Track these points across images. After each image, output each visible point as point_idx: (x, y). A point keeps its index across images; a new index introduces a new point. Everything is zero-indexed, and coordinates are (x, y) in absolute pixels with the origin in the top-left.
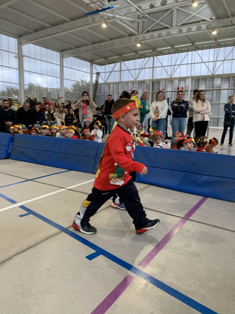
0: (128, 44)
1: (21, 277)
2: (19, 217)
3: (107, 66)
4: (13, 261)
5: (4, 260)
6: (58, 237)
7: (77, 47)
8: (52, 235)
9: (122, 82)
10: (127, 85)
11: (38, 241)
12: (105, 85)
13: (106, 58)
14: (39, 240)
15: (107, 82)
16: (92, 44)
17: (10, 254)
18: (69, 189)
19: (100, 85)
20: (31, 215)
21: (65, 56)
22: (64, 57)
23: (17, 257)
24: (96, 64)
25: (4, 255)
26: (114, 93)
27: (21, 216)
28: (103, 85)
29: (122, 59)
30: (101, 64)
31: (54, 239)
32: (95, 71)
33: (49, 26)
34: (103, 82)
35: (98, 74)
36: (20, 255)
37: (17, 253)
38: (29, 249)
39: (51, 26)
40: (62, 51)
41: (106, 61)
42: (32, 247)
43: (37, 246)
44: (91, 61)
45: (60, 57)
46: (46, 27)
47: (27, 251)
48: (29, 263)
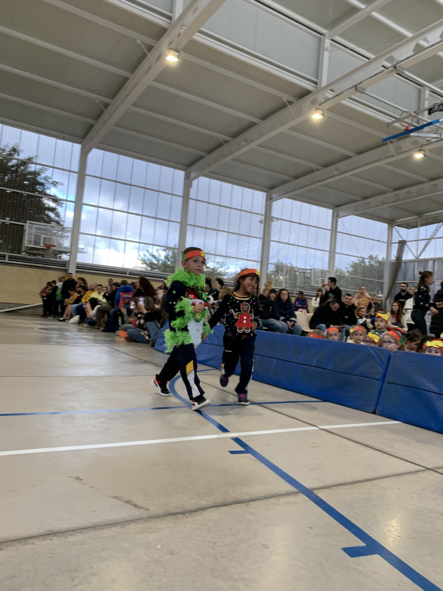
1: (215, 543)
2: (229, 454)
3: (422, 229)
4: (207, 514)
5: (193, 509)
6: (291, 499)
7: (365, 198)
8: (280, 493)
11: (254, 497)
12: (416, 263)
13: (419, 214)
14: (256, 495)
15: (420, 258)
16: (394, 191)
17: (204, 503)
18: (323, 429)
19: (405, 263)
20: (249, 455)
21: (341, 213)
22: (340, 216)
23: (214, 510)
24: (399, 226)
25: (194, 502)
27: (232, 452)
28: (412, 264)
30: (409, 226)
31: (283, 500)
32: (396, 238)
33: (318, 167)
34: (412, 258)
35: (402, 243)
36: (220, 509)
37: (215, 505)
38: (237, 505)
39: (322, 167)
40: (338, 206)
41: (419, 219)
42: (241, 502)
43: (252, 503)
44: (391, 222)
45: (333, 217)
46: (314, 169)
47: (233, 506)
48: (232, 526)
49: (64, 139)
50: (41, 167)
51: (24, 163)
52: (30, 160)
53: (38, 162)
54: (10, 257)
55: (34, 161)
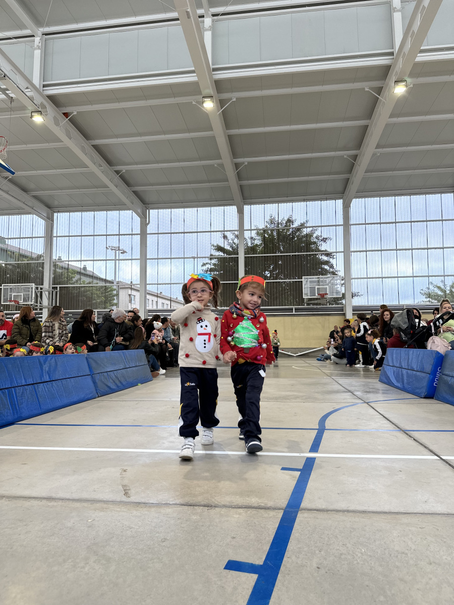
49: (327, 199)
50: (311, 229)
51: (298, 229)
52: (302, 225)
53: (308, 225)
54: (296, 309)
55: (305, 225)
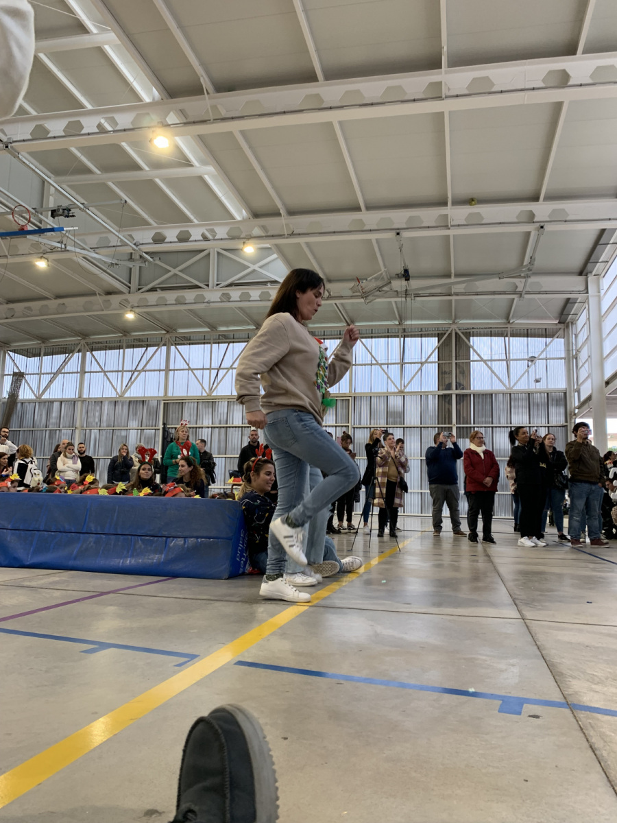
0: (103, 310)
3: (47, 359)
9: (84, 401)
10: (98, 408)
12: (37, 404)
13: (44, 339)
15: (43, 398)
16: (7, 303)
19: (22, 403)
24: (15, 352)
26: (61, 426)
28: (32, 405)
29: (88, 345)
30: (28, 353)
32: (10, 369)
34: (33, 397)
35: (19, 376)
41: (43, 345)
44: (3, 344)
